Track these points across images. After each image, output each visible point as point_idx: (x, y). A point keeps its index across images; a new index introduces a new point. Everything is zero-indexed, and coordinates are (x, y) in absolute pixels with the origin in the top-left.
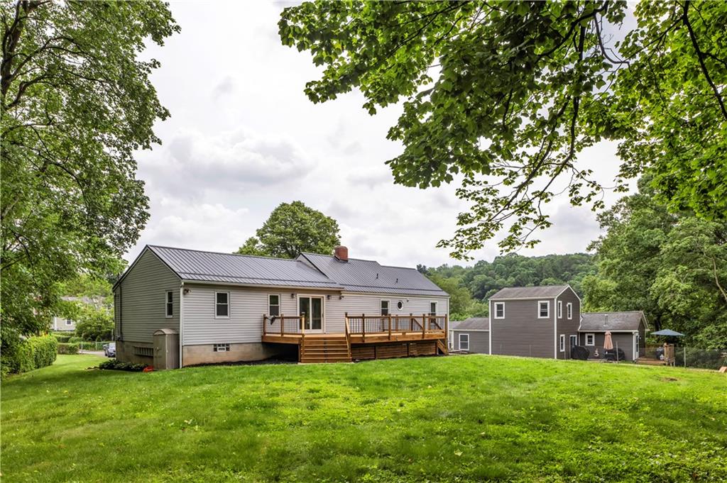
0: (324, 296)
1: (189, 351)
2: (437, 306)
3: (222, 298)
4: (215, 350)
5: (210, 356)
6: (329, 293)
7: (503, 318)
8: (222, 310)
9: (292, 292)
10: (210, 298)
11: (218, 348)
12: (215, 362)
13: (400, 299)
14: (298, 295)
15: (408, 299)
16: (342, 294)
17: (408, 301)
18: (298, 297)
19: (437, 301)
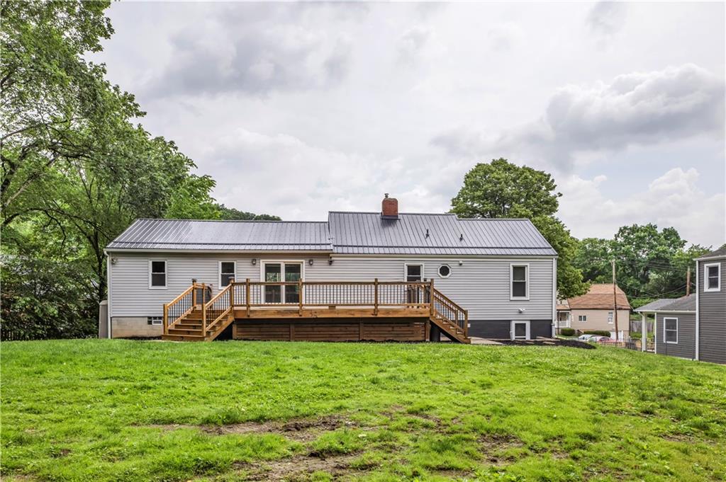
0: (304, 261)
1: (119, 323)
2: (527, 271)
3: (159, 267)
4: (150, 323)
5: (145, 330)
6: (311, 257)
7: (718, 289)
8: (159, 280)
9: (254, 257)
10: (145, 268)
11: (153, 321)
12: (148, 336)
13: (445, 262)
14: (261, 261)
15: (461, 262)
16: (333, 259)
17: (461, 264)
18: (262, 264)
19: (528, 264)
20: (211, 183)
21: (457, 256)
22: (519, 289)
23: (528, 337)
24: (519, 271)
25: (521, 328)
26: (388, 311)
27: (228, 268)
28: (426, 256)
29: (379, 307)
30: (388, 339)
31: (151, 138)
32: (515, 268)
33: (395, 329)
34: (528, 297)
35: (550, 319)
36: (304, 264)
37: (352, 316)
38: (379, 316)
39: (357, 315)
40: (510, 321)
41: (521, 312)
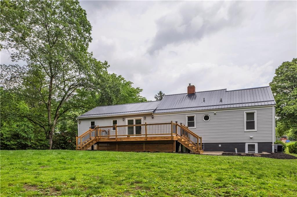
2: (256, 115)
6: (145, 116)
9: (123, 117)
10: (89, 124)
13: (206, 113)
14: (126, 119)
15: (215, 113)
16: (154, 116)
17: (215, 114)
18: (126, 120)
19: (256, 111)
20: (141, 90)
21: (213, 110)
22: (250, 125)
23: (256, 152)
24: (250, 116)
25: (251, 147)
26: (151, 138)
27: (115, 122)
28: (197, 111)
29: (147, 136)
30: (156, 151)
31: (117, 76)
32: (247, 114)
33: (159, 146)
34: (256, 130)
35: (271, 141)
36: (142, 118)
37: (136, 140)
38: (148, 140)
39: (139, 140)
40: (245, 143)
41: (251, 138)
